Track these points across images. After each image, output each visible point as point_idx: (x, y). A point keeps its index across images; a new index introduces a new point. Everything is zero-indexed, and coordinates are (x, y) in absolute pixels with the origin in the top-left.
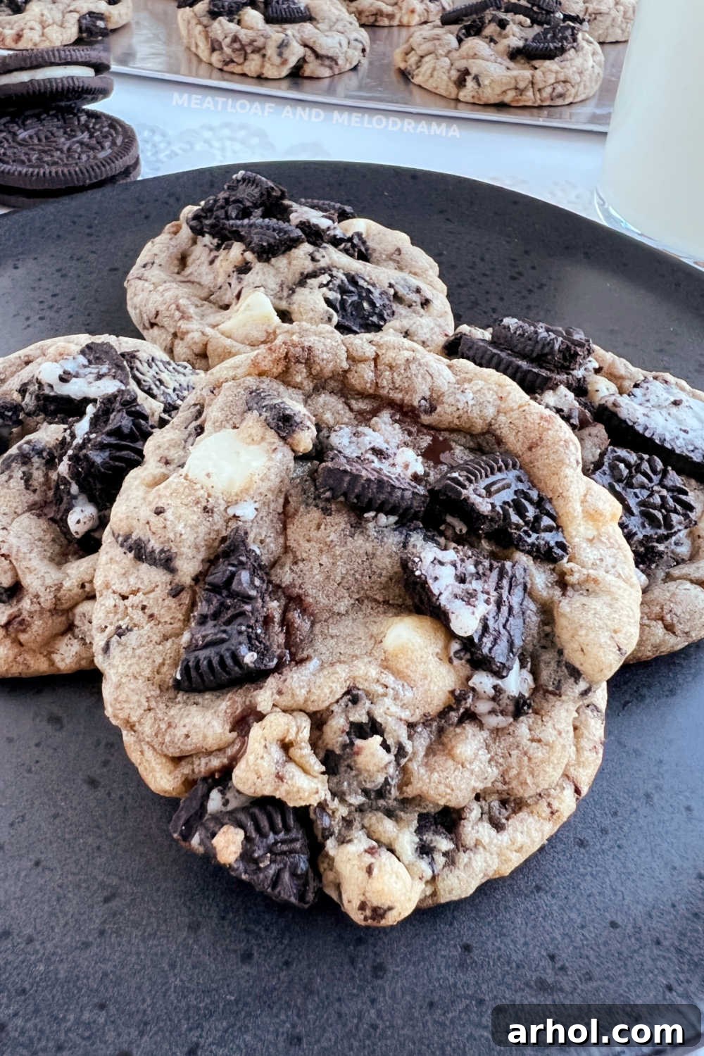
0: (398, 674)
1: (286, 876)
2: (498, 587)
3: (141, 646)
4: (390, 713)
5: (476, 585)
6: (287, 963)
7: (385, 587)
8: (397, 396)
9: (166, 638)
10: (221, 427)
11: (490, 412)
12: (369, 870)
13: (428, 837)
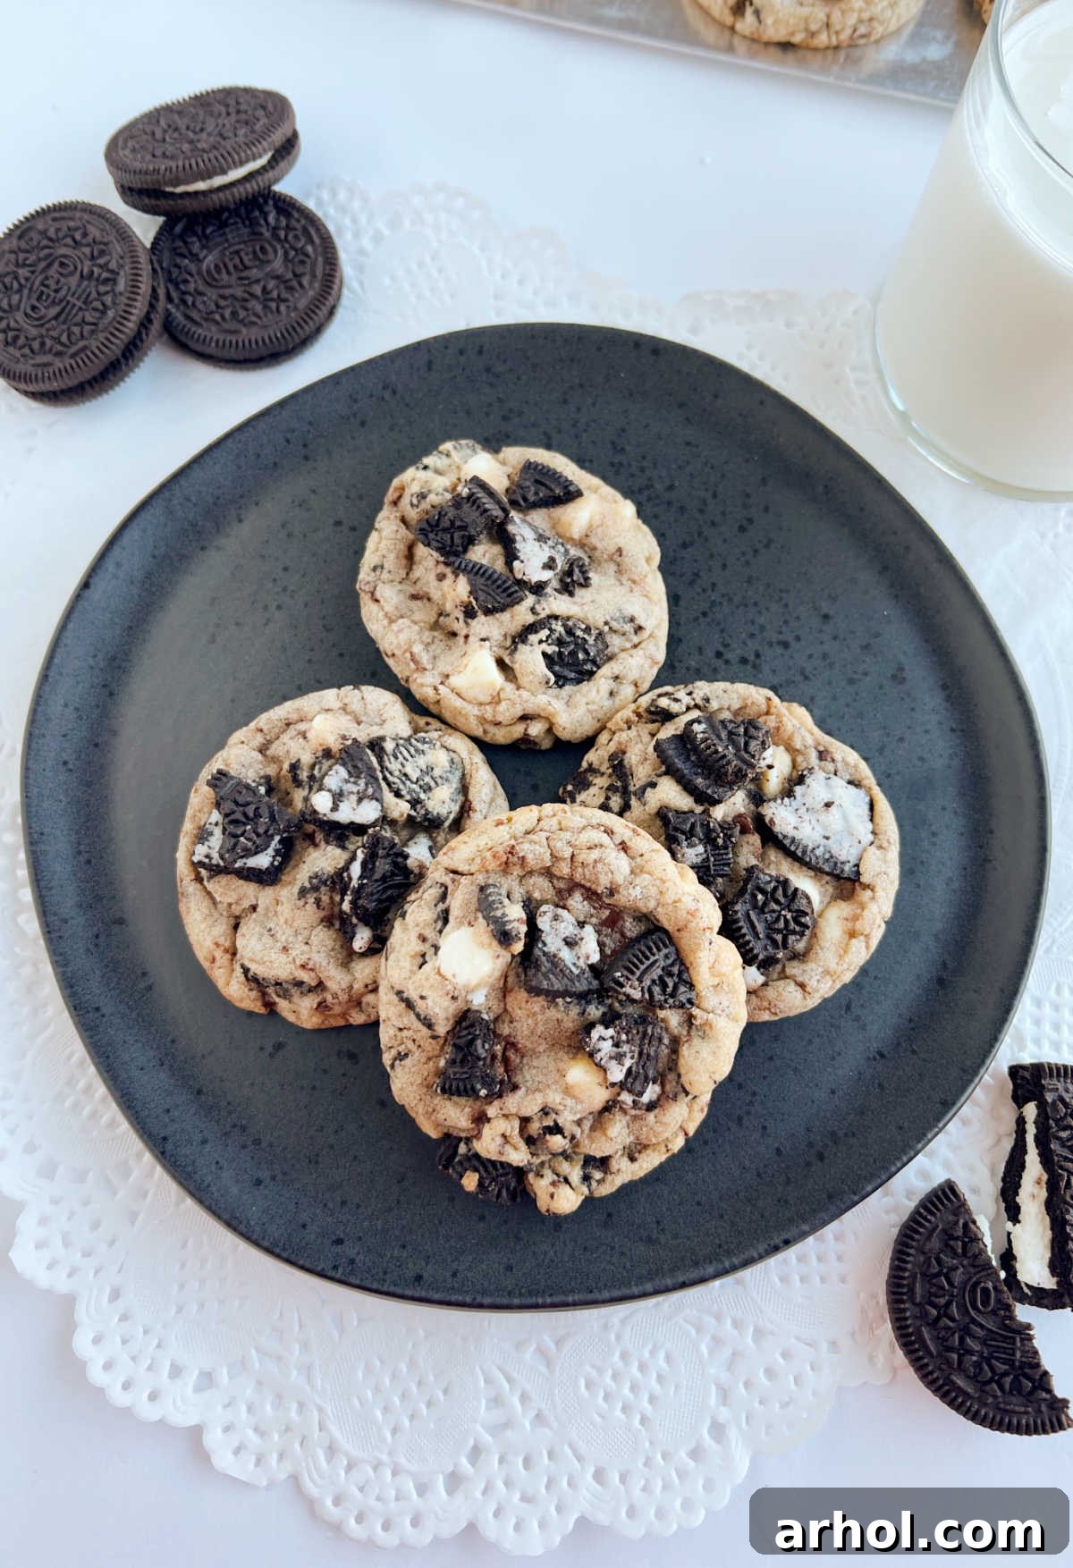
0: (574, 1097)
1: (504, 1192)
2: (641, 1046)
3: (414, 1066)
4: (566, 1120)
5: (626, 1048)
6: (505, 1222)
7: (569, 1038)
8: (588, 885)
9: (429, 1059)
10: (461, 923)
11: (652, 905)
12: (552, 1196)
13: (590, 1170)
